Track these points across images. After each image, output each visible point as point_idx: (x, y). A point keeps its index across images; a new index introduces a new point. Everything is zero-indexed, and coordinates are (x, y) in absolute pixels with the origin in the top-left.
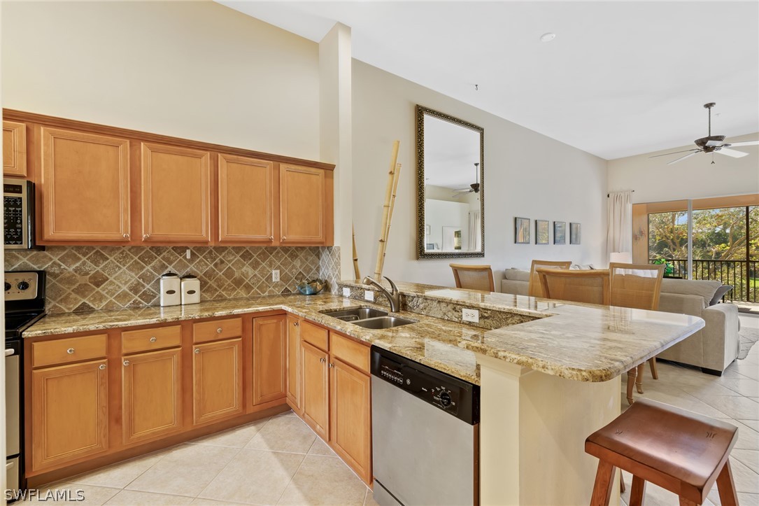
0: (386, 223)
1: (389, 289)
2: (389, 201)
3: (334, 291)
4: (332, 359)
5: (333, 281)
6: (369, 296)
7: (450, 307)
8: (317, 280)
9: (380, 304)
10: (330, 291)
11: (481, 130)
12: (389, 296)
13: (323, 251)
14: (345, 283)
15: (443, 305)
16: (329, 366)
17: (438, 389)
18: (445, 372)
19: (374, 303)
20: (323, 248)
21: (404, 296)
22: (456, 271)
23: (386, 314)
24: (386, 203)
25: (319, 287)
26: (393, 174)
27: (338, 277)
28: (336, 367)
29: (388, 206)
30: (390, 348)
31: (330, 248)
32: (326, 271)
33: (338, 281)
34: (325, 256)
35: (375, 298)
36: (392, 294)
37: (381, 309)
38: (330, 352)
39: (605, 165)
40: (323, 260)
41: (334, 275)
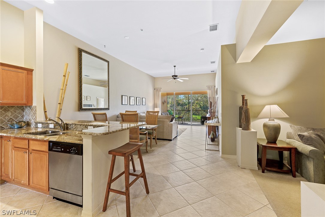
0: (62, 96)
1: (60, 122)
2: (63, 87)
3: (33, 126)
4: (30, 151)
5: (32, 121)
6: (52, 126)
7: (84, 126)
8: (22, 121)
9: (57, 129)
10: (30, 126)
11: (108, 62)
12: (60, 125)
13: (26, 108)
14: (39, 122)
15: (82, 126)
16: (29, 154)
17: (72, 149)
18: (74, 143)
19: (54, 129)
20: (26, 107)
21: (67, 124)
22: (94, 115)
23: (59, 132)
24: (62, 88)
25: (23, 124)
26: (65, 76)
27: (35, 119)
28: (32, 154)
29: (63, 89)
30: (56, 140)
31: (30, 107)
32: (28, 117)
33: (35, 121)
34: (27, 110)
35: (54, 127)
36: (62, 124)
37: (57, 130)
38: (29, 149)
39: (154, 79)
40: (26, 112)
41: (32, 119)
